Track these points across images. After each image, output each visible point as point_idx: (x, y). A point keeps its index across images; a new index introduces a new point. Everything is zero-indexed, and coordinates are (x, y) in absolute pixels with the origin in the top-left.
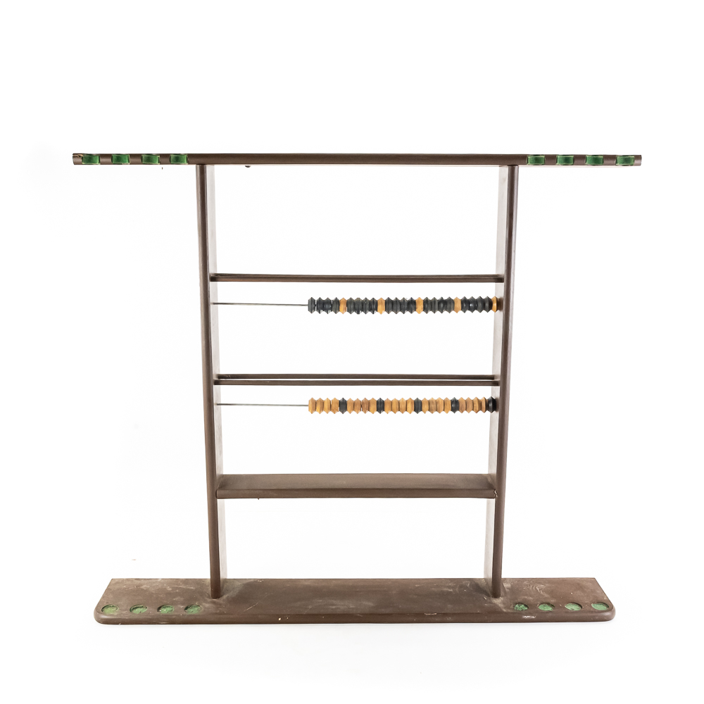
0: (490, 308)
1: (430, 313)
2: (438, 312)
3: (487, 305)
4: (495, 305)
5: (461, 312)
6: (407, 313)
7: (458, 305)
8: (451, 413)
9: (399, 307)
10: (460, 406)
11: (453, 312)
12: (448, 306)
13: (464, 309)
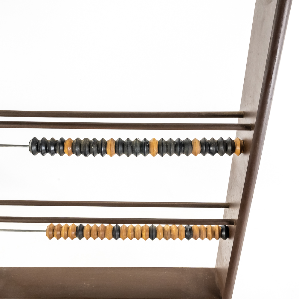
0: (233, 150)
1: (166, 155)
2: (175, 155)
3: (230, 148)
4: (238, 148)
5: (200, 155)
6: (141, 156)
7: (197, 148)
8: (185, 239)
9: (130, 149)
10: (194, 234)
11: (191, 155)
12: (186, 149)
13: (203, 153)
